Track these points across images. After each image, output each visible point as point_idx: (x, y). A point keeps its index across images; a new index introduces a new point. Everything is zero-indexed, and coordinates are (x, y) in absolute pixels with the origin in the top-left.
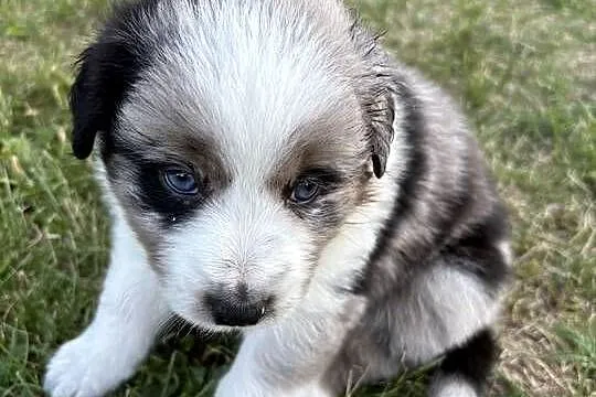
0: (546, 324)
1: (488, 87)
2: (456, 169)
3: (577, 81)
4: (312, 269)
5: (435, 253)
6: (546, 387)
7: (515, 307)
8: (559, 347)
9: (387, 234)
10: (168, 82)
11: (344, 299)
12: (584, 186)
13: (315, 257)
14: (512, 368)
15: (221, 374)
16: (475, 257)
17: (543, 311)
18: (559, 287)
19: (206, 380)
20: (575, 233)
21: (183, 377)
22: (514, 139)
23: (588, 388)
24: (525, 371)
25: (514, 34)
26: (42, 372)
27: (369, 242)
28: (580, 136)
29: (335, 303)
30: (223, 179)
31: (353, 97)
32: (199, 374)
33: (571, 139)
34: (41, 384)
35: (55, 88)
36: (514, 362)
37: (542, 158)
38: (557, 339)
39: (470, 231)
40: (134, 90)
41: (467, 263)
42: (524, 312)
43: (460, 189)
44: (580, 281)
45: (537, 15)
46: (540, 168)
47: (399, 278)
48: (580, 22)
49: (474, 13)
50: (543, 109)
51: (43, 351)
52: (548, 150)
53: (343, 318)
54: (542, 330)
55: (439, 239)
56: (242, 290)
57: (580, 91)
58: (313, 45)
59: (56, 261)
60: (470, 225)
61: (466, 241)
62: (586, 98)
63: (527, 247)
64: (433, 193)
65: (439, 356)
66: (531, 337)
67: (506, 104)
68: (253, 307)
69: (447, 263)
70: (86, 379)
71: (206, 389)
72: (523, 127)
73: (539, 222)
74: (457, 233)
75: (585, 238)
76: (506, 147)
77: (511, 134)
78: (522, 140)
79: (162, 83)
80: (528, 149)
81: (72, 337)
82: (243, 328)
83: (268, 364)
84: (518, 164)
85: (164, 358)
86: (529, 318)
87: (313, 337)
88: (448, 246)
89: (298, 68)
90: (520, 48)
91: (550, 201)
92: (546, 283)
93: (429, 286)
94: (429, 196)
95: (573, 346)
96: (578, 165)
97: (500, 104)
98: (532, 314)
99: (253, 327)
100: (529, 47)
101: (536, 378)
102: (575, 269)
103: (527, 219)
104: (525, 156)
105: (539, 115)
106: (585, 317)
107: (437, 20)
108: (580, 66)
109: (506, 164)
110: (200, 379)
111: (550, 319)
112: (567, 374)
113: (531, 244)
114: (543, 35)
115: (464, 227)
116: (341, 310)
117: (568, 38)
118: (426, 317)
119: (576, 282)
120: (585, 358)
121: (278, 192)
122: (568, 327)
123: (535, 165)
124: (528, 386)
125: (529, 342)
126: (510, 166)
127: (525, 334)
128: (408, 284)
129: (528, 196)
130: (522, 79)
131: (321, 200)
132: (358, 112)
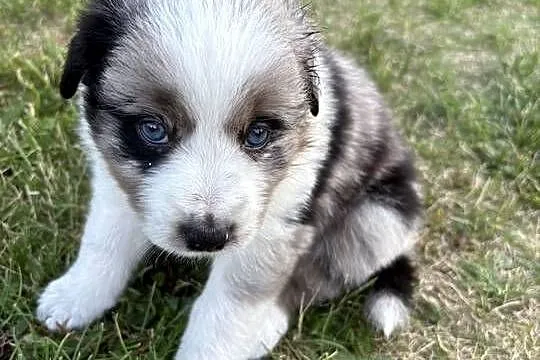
0: (452, 261)
1: (390, 78)
2: (374, 122)
3: (461, 74)
4: (266, 203)
5: (362, 193)
6: (457, 306)
7: (427, 248)
8: (464, 277)
9: (324, 174)
10: (139, 46)
11: (293, 228)
12: (474, 155)
13: (268, 193)
14: (429, 294)
15: (193, 300)
16: (394, 194)
17: (449, 252)
18: (460, 232)
19: (180, 308)
20: (469, 191)
21: (159, 307)
22: (415, 118)
23: (489, 306)
24: (439, 295)
25: (406, 37)
26: (34, 305)
27: (311, 180)
28: (466, 116)
29: (286, 232)
30: (189, 126)
31: (292, 55)
32: (173, 303)
33: (460, 118)
34: (35, 315)
35: (19, 71)
36: (430, 288)
37: (437, 133)
38: (462, 271)
39: (388, 172)
40: (112, 55)
41: (388, 199)
42: (433, 252)
43: (377, 139)
44: (476, 227)
45: (423, 23)
46: (438, 141)
47: (335, 214)
48: (458, 29)
49: (373, 19)
50: (436, 96)
51: (33, 288)
52: (443, 127)
53: (294, 245)
54: (449, 265)
55: (365, 180)
56: (210, 219)
57: (463, 82)
58: (258, 12)
59: (35, 216)
60: (388, 168)
61: (386, 181)
62: (468, 88)
63: (431, 201)
64: (356, 141)
65: (372, 277)
66: (441, 271)
67: (405, 91)
68: (219, 232)
69: (372, 200)
70: (75, 309)
71: (180, 314)
72: (420, 109)
73: (440, 182)
74: (378, 175)
75: (477, 195)
76: (408, 125)
77: (412, 115)
78: (421, 119)
79: (134, 47)
80: (426, 126)
81: (58, 277)
82: (212, 254)
83: (236, 283)
84: (419, 138)
85: (141, 292)
86: (438, 257)
87: (270, 258)
88: (372, 187)
89: (247, 30)
90: (412, 47)
91: (447, 166)
92: (449, 230)
93: (359, 219)
94: (355, 143)
95: (475, 275)
96: (467, 138)
97: (400, 91)
98: (440, 253)
99: (220, 252)
100: (419, 48)
101: (448, 299)
102: (472, 217)
103: (430, 181)
104: (424, 132)
105: (433, 101)
106: (482, 255)
107: (343, 25)
108: (462, 63)
109: (409, 137)
110: (175, 307)
111: (454, 257)
112: (472, 296)
113: (435, 199)
114: (430, 40)
115: (384, 170)
116: (292, 238)
117: (449, 41)
118: (357, 245)
119: (473, 229)
120: (485, 284)
121: (235, 136)
122: (468, 262)
123: (433, 138)
124: (443, 305)
125: (440, 274)
126: (413, 139)
127: (435, 269)
128: (342, 219)
129: (430, 163)
130: (417, 72)
131: (271, 146)
132: (297, 69)
